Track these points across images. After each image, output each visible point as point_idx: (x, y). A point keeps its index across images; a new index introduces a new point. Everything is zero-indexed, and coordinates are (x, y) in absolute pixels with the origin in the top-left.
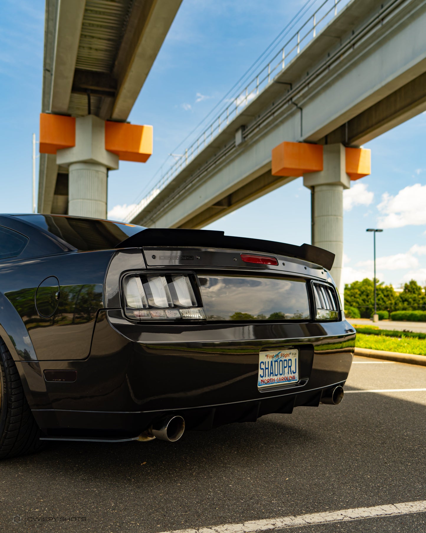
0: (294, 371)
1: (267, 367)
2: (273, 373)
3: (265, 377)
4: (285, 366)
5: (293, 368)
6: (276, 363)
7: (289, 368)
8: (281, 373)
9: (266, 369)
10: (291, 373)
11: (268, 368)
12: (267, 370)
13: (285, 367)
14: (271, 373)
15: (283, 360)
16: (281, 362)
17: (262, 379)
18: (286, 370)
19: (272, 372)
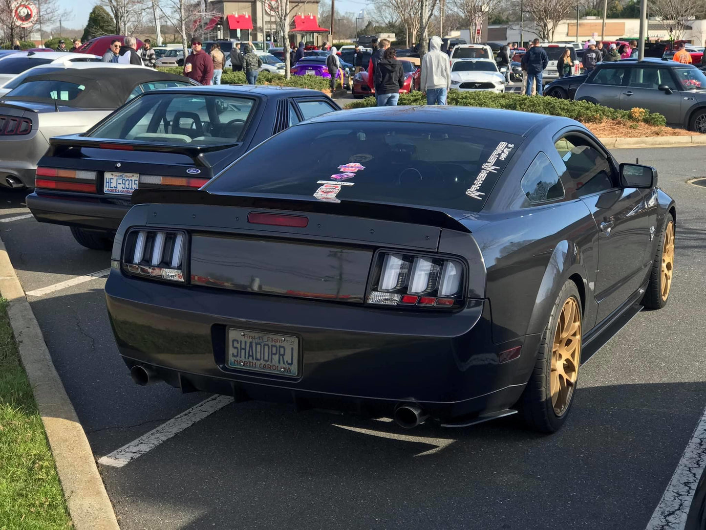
0: (290, 362)
1: (243, 346)
2: (252, 356)
3: (241, 357)
4: (274, 351)
5: (288, 358)
6: (259, 347)
7: (281, 357)
8: (266, 358)
9: (241, 349)
10: (284, 363)
11: (245, 349)
12: (243, 351)
13: (272, 354)
14: (249, 355)
15: (270, 345)
16: (266, 348)
17: (235, 359)
18: (276, 358)
19: (251, 354)
